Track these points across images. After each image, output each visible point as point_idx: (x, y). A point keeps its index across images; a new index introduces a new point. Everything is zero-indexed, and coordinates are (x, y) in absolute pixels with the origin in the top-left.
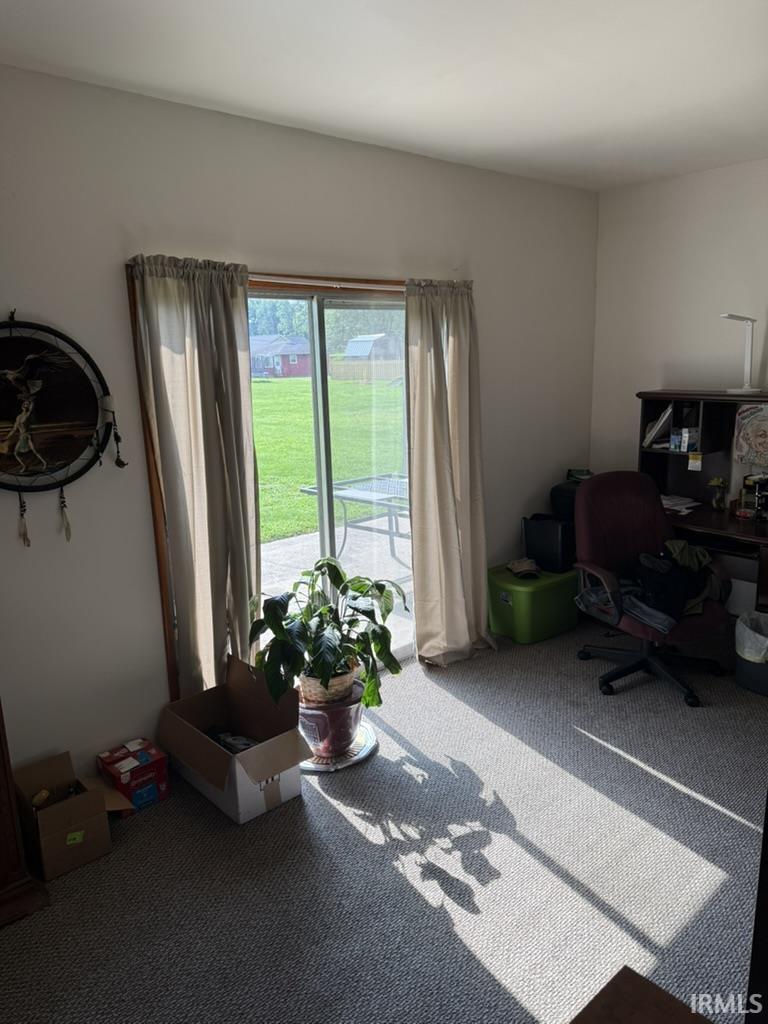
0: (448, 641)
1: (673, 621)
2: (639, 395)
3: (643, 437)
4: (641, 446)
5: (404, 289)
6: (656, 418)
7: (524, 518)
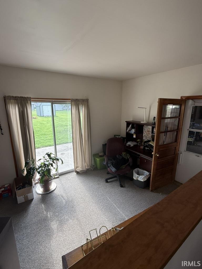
0: (82, 168)
1: (116, 170)
2: (126, 122)
3: (127, 129)
4: (126, 132)
5: (70, 101)
6: (129, 126)
7: (103, 145)
